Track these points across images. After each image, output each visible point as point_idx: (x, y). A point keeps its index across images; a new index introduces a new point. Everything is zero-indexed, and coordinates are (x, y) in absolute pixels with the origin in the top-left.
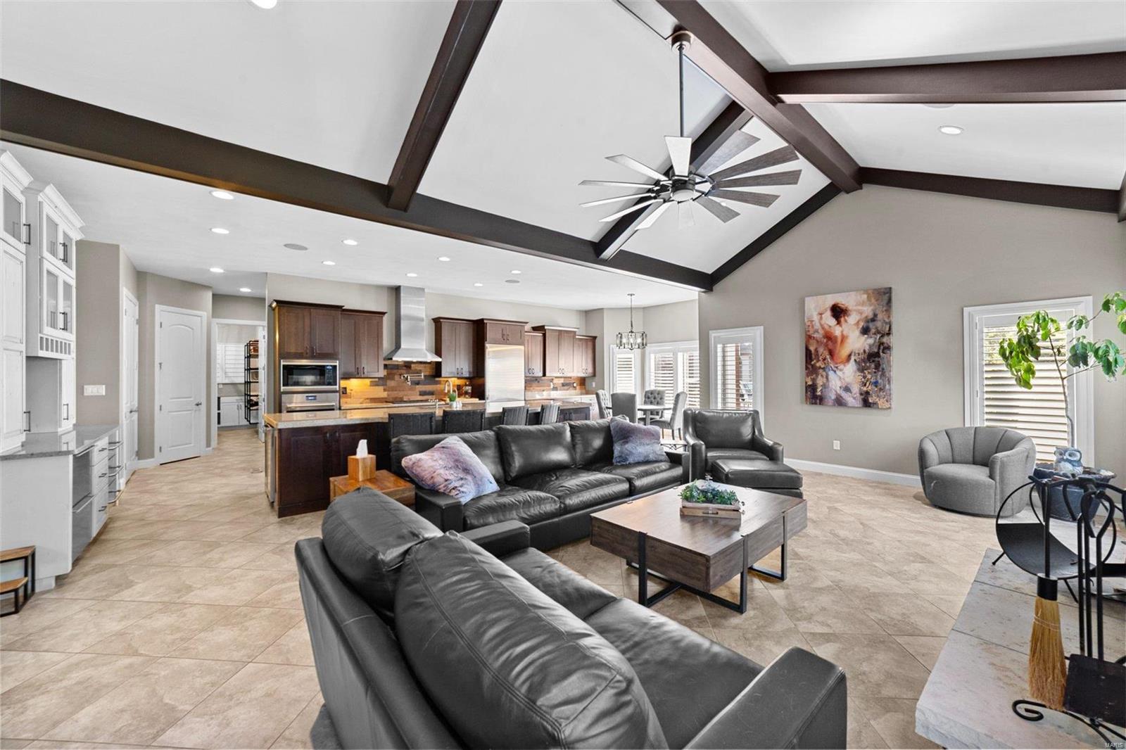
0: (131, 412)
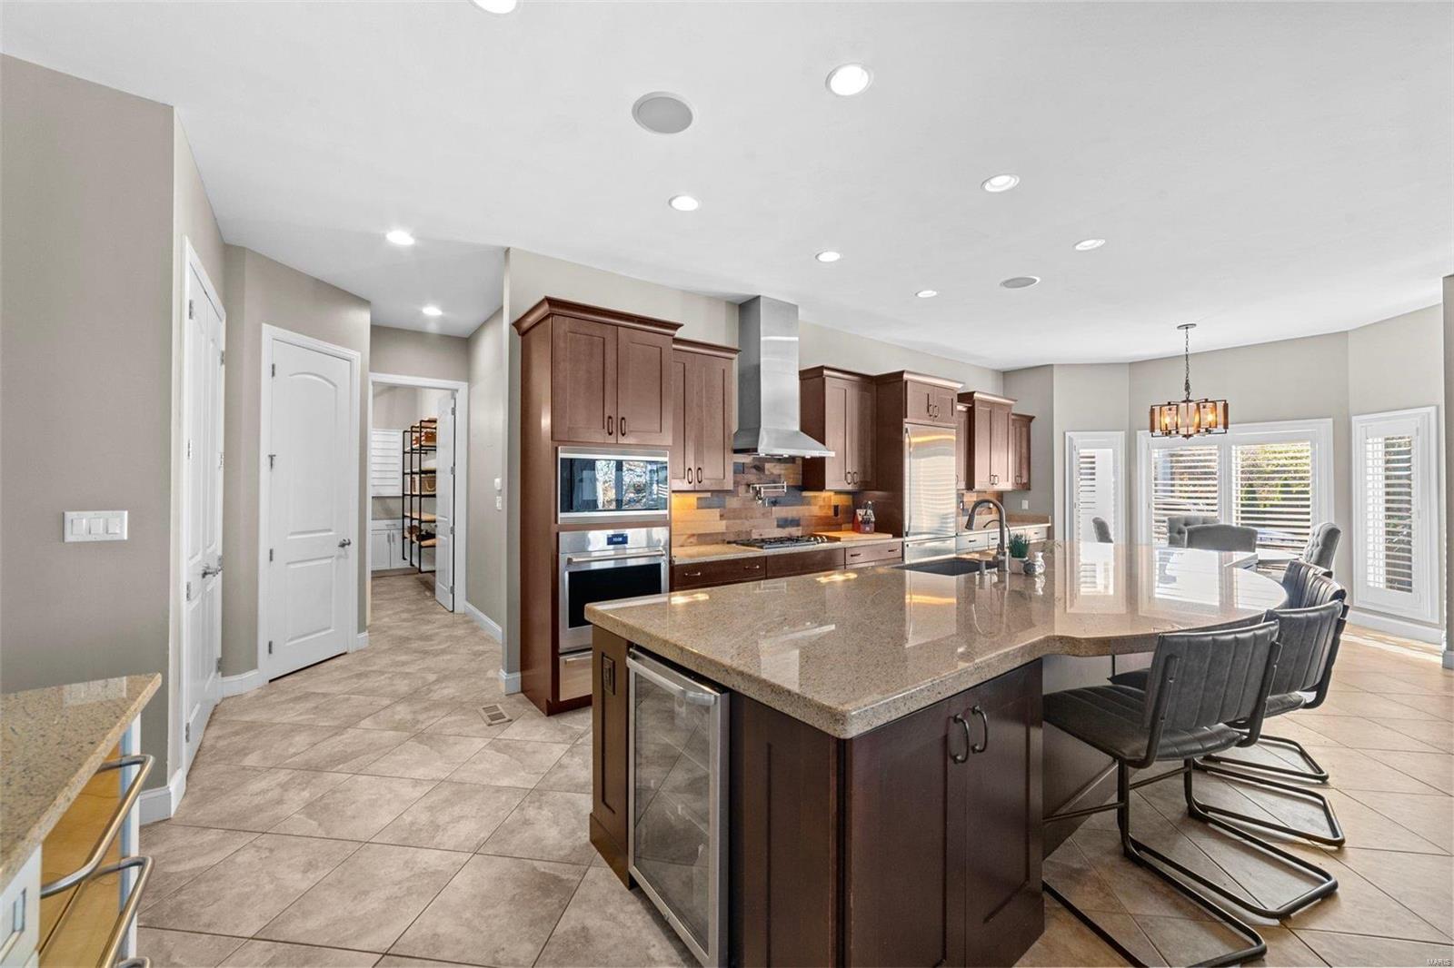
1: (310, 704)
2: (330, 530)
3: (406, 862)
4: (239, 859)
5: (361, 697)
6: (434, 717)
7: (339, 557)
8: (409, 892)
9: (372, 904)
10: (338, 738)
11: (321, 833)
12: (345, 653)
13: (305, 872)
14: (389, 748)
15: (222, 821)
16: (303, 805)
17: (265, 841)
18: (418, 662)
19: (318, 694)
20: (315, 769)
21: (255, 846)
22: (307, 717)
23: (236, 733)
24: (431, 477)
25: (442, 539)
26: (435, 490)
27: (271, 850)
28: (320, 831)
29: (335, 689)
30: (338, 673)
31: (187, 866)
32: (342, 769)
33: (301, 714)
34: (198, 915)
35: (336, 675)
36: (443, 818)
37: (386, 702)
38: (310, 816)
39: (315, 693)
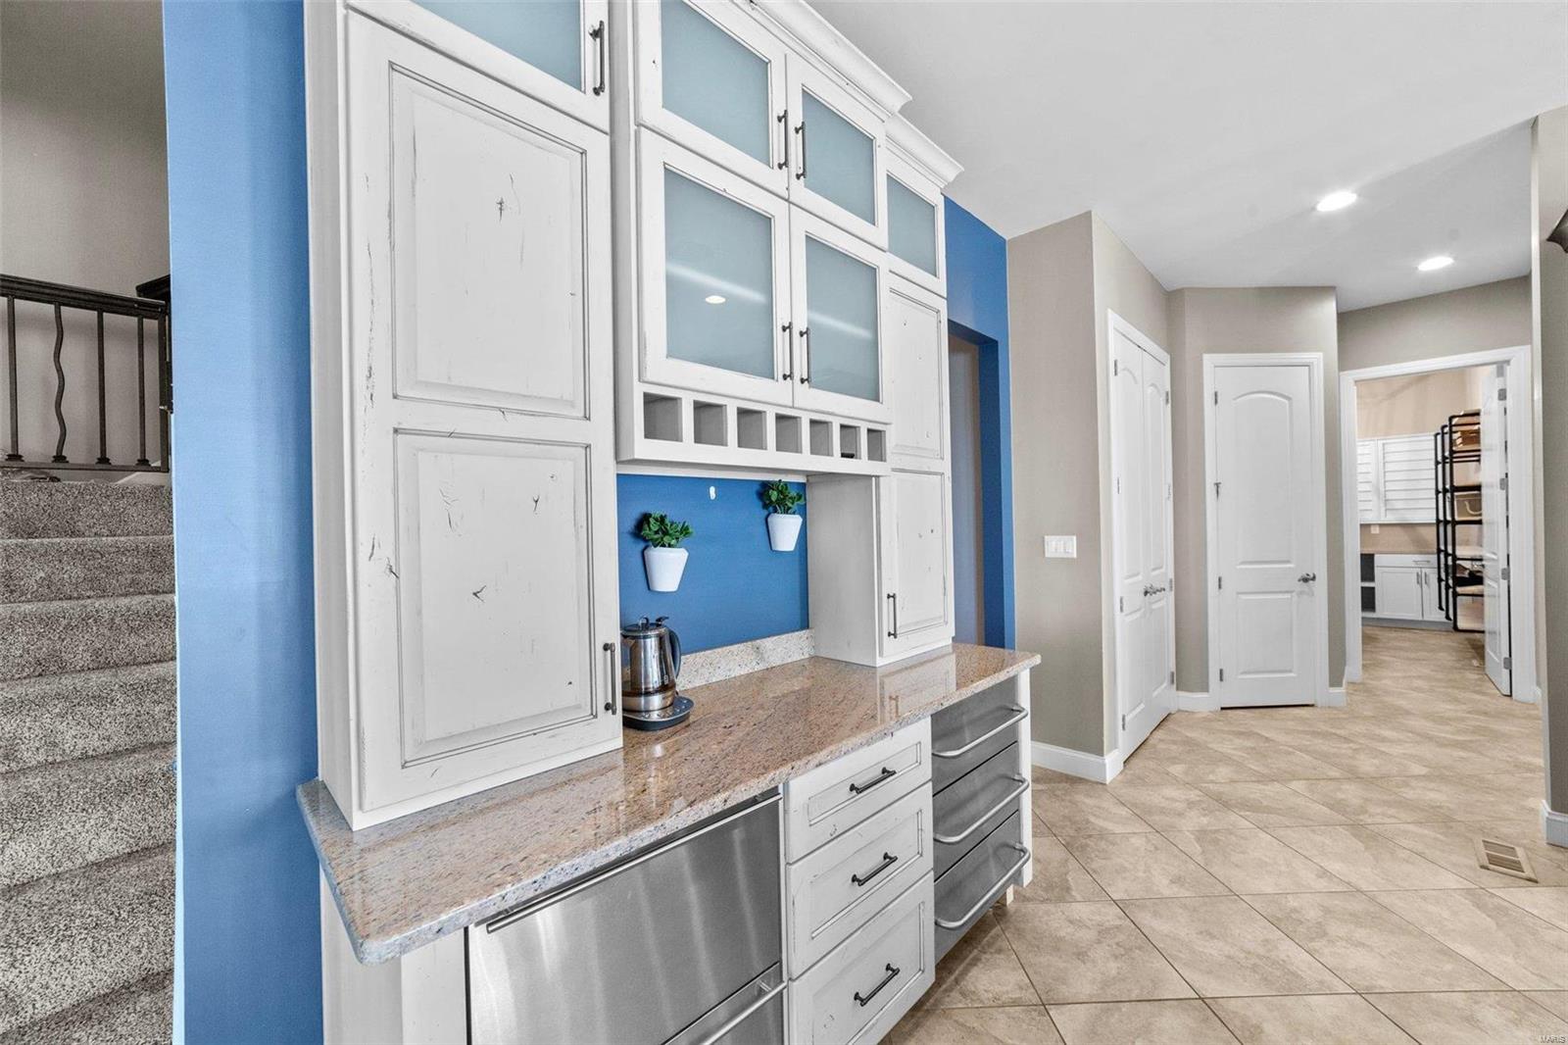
0: (1146, 593)
1: (1249, 743)
2: (1288, 562)
3: (1267, 940)
4: (1133, 840)
5: (1307, 757)
6: (1391, 816)
7: (1301, 593)
8: (1254, 968)
9: (1214, 949)
10: (1261, 787)
11: (1200, 859)
12: (1312, 706)
13: (1172, 882)
14: (1311, 823)
15: (1135, 805)
16: (1197, 828)
17: (1155, 839)
18: (1407, 745)
19: (1262, 736)
20: (1224, 803)
21: (1146, 837)
22: (1240, 753)
23: (1174, 742)
24: (1476, 495)
25: (1492, 586)
26: (1480, 515)
27: (1156, 848)
28: (1199, 858)
29: (1281, 738)
30: (1293, 723)
31: (1100, 823)
32: (1249, 816)
33: (1235, 749)
34: (1092, 860)
35: (1290, 724)
36: (1335, 929)
37: (1334, 773)
38: (1198, 840)
39: (1259, 734)
